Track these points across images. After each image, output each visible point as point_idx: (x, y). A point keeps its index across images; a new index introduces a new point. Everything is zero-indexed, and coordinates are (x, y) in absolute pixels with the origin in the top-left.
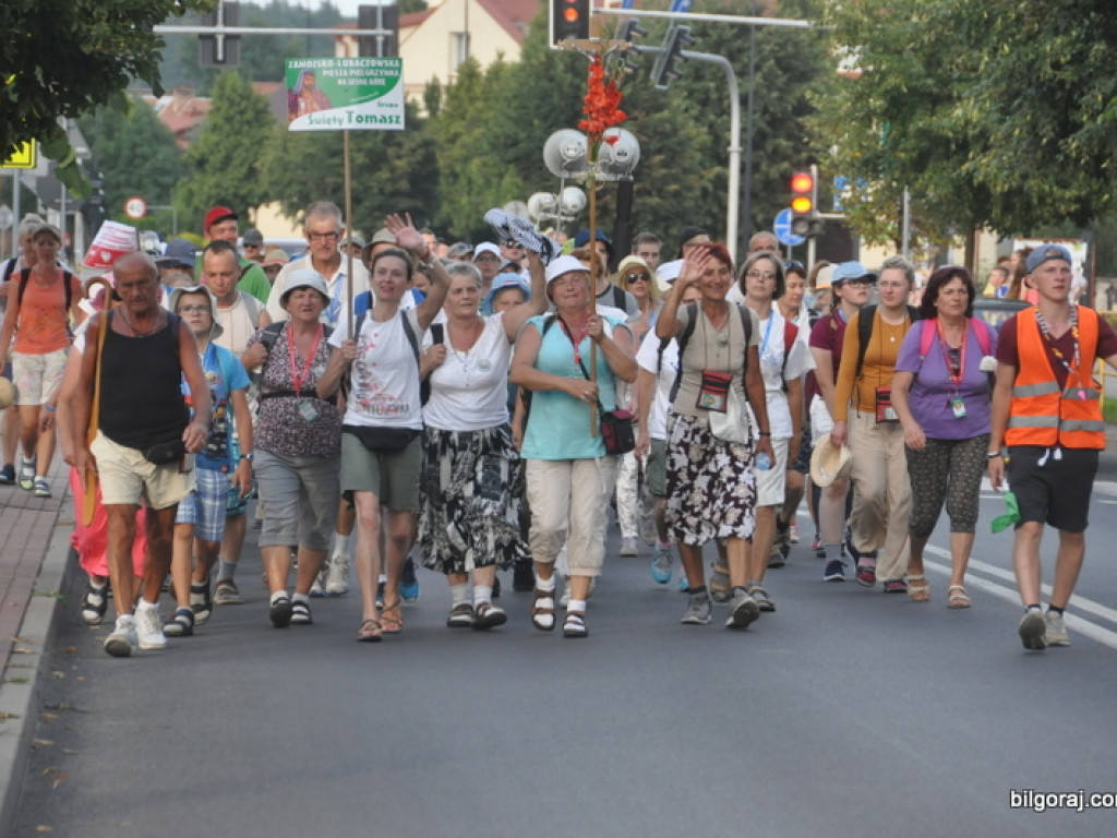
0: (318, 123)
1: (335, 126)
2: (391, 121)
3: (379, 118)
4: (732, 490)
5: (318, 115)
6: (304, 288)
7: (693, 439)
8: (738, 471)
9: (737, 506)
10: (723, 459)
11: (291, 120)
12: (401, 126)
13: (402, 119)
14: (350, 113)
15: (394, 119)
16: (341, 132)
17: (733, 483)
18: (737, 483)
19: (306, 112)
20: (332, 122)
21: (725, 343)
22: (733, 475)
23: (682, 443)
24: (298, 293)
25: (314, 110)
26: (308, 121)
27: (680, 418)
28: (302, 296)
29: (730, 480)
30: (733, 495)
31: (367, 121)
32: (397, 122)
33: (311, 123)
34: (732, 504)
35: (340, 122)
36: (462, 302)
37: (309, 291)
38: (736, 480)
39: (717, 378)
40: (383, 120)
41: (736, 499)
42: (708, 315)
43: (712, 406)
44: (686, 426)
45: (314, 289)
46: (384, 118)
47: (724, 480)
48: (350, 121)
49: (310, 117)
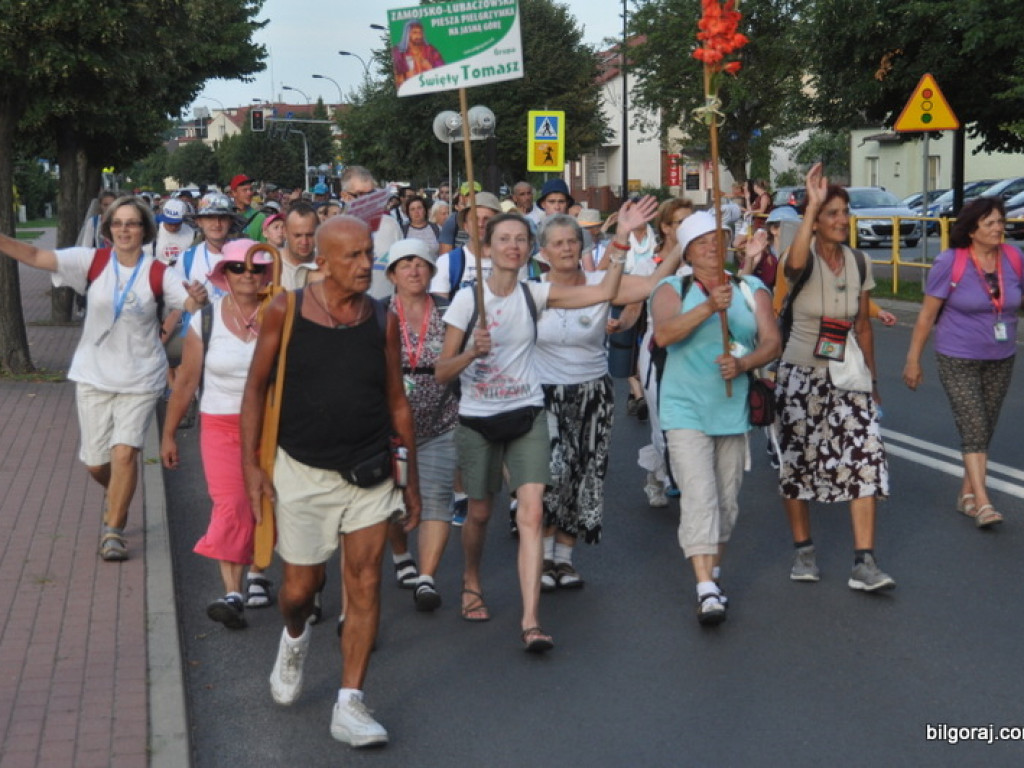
0: (430, 83)
1: (449, 86)
2: (509, 70)
3: (496, 68)
4: (863, 445)
5: (430, 74)
6: (410, 258)
7: (810, 390)
8: (865, 423)
9: (871, 463)
10: (844, 411)
11: (400, 84)
12: (519, 74)
13: (520, 66)
14: (465, 68)
15: (512, 66)
16: (456, 92)
17: (862, 437)
18: (866, 436)
19: (416, 71)
20: (446, 81)
21: (843, 288)
22: (860, 427)
23: (797, 395)
24: (405, 262)
25: (424, 69)
26: (420, 83)
27: (795, 369)
28: (408, 266)
29: (858, 433)
30: (864, 450)
31: (484, 75)
32: (516, 69)
33: (423, 84)
34: (865, 461)
35: (456, 81)
36: (564, 254)
37: (415, 260)
38: (862, 433)
39: (837, 325)
40: (502, 69)
41: (869, 455)
42: (824, 257)
43: (831, 355)
44: (802, 377)
45: (421, 259)
46: (502, 67)
47: (851, 434)
48: (466, 77)
49: (421, 79)
